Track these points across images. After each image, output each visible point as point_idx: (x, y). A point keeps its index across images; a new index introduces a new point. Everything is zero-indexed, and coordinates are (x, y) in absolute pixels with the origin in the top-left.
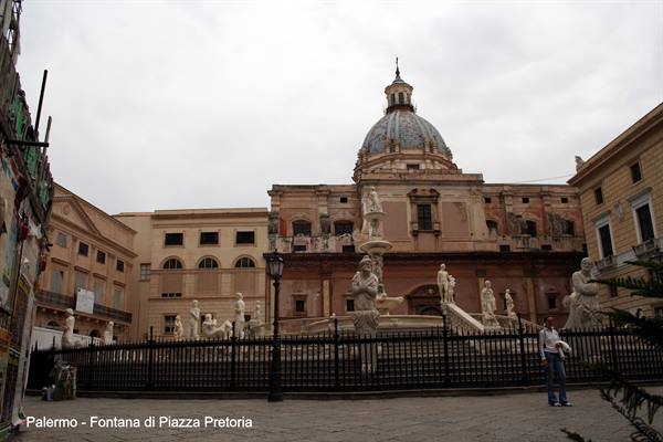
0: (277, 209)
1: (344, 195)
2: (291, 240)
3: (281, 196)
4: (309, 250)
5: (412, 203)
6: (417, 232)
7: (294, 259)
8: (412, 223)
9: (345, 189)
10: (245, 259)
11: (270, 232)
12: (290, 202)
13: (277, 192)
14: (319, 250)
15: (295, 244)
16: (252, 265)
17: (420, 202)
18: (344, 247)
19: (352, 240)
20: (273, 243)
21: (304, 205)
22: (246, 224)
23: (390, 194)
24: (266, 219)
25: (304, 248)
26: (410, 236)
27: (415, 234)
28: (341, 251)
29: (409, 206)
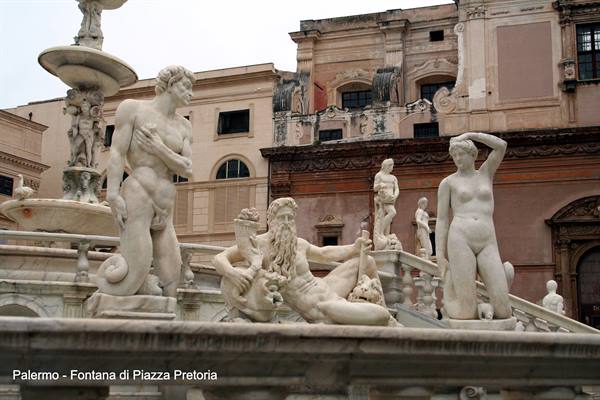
0: (309, 66)
1: (437, 26)
2: (314, 119)
3: (316, 41)
4: (349, 137)
5: (563, 23)
6: (573, 82)
7: (318, 157)
8: (563, 65)
9: (435, 14)
10: (233, 162)
11: (277, 109)
12: (332, 51)
13: (310, 34)
14: (366, 137)
15: (324, 127)
16: (245, 172)
17: (582, 19)
18: (417, 127)
19: (433, 111)
20: (281, 129)
21: (359, 55)
22: (235, 97)
23: (514, 9)
24: (270, 85)
25: (338, 134)
26: (557, 93)
27: (570, 88)
28: (410, 134)
29: (556, 29)
